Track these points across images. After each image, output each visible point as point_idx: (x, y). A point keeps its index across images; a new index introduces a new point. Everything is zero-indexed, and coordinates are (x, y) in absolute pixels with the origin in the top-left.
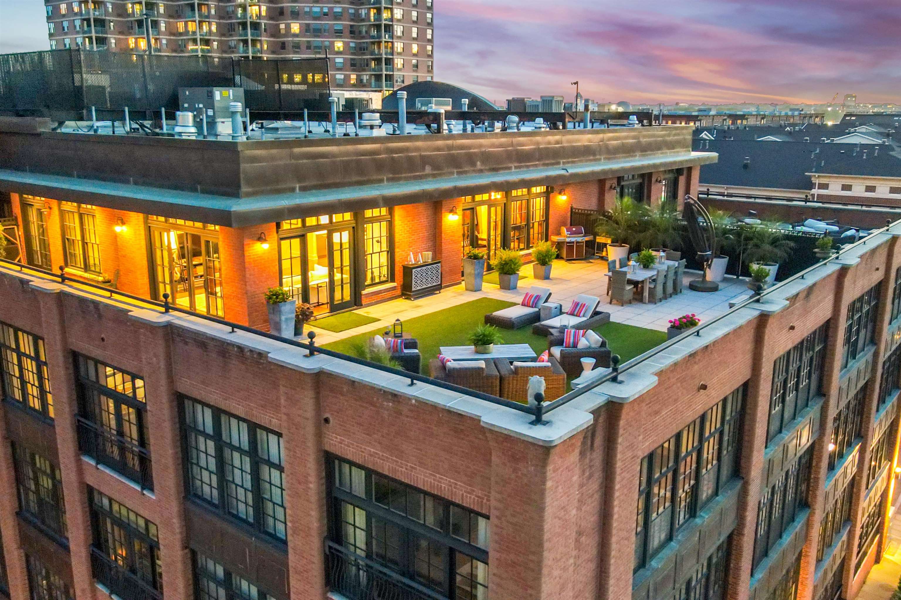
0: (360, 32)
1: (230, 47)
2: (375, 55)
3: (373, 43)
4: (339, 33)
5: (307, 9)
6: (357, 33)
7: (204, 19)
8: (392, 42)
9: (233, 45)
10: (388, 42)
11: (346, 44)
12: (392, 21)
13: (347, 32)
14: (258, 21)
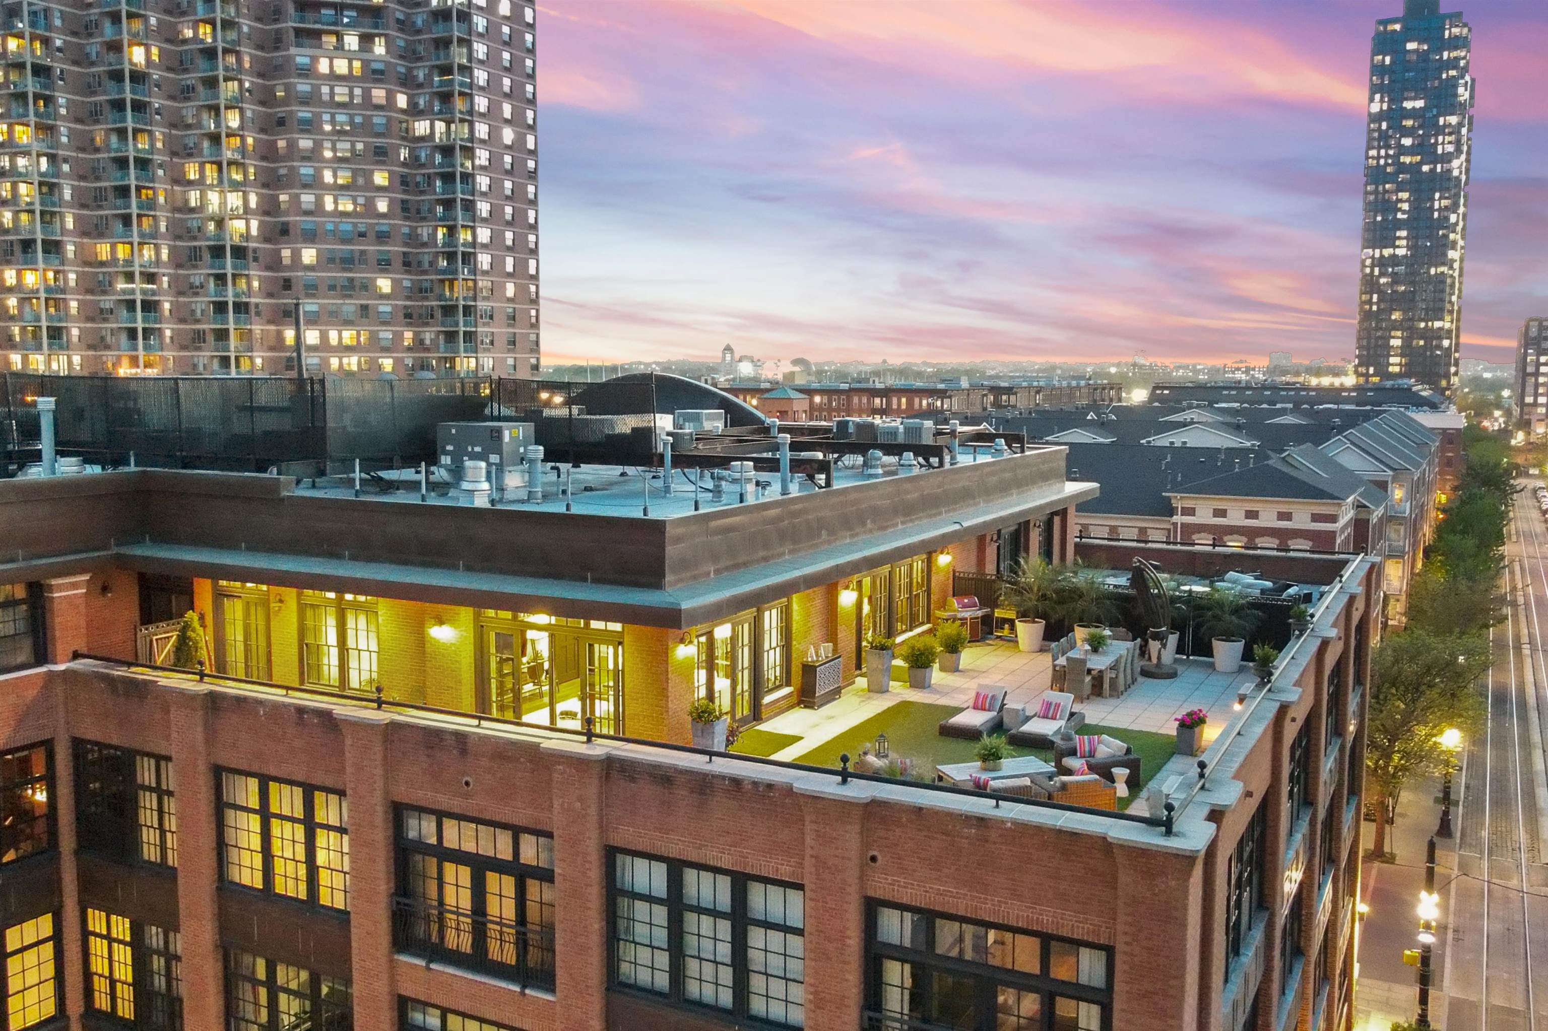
0: (420, 263)
1: (192, 286)
2: (446, 300)
3: (442, 281)
4: (384, 265)
5: (330, 227)
6: (414, 264)
7: (147, 238)
8: (475, 281)
9: (197, 283)
10: (466, 280)
11: (395, 283)
12: (474, 248)
13: (397, 263)
14: (245, 244)
